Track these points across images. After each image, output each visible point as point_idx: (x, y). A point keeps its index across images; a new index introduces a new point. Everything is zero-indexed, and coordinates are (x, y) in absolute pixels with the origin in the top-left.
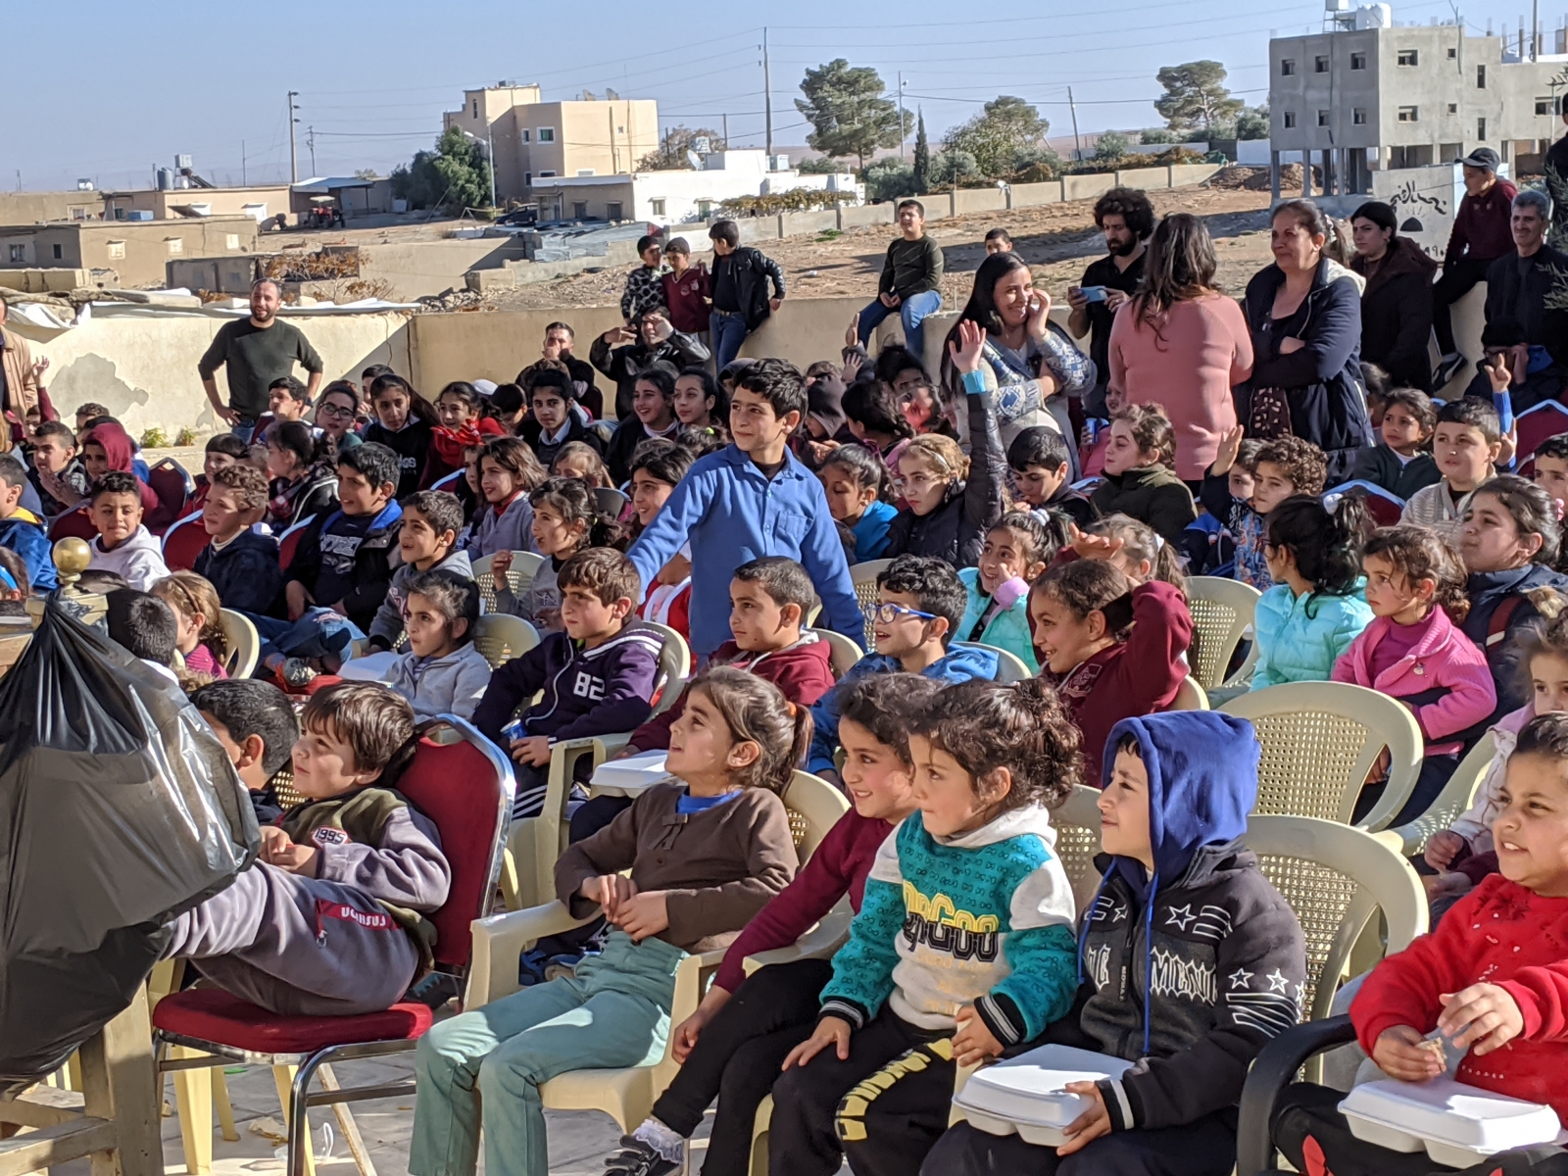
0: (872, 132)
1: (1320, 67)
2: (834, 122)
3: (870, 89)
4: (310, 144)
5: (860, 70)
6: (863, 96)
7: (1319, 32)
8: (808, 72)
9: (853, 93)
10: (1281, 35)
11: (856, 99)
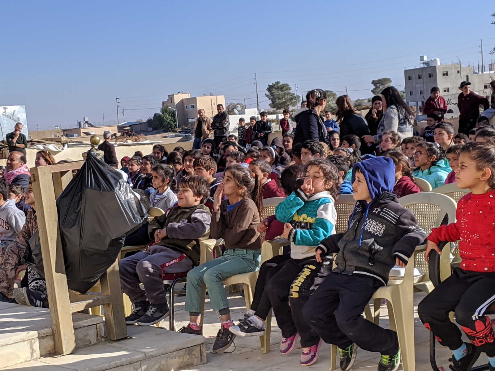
0: (288, 102)
1: (420, 78)
2: (277, 100)
3: (287, 89)
4: (123, 113)
5: (284, 84)
6: (285, 92)
7: (419, 67)
8: (269, 85)
9: (282, 91)
10: (407, 69)
11: (283, 93)
